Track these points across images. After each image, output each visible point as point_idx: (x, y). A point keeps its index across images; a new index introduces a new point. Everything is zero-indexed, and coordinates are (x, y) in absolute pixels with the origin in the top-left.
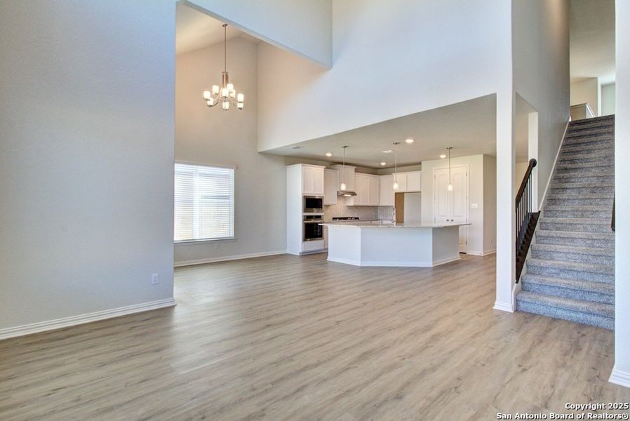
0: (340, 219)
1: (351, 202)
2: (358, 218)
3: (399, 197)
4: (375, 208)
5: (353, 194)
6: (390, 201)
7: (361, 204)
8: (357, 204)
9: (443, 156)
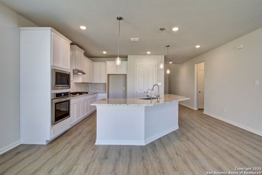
1: (80, 79)
5: (84, 73)
7: (85, 81)
8: (83, 81)
9: (149, 53)
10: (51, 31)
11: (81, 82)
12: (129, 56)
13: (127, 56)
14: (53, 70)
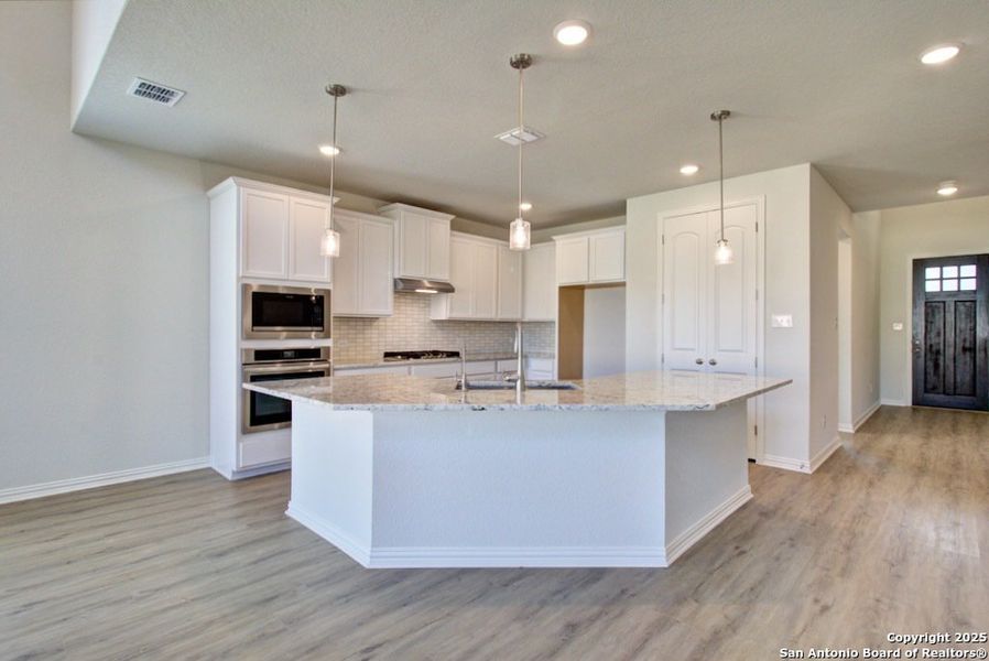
0: (407, 355)
1: (443, 309)
2: (456, 354)
3: (572, 297)
4: (509, 325)
5: (446, 289)
6: (546, 308)
7: (470, 314)
8: (459, 315)
9: (689, 170)
10: (239, 185)
11: (444, 318)
12: (630, 203)
13: (625, 203)
14: (245, 287)
